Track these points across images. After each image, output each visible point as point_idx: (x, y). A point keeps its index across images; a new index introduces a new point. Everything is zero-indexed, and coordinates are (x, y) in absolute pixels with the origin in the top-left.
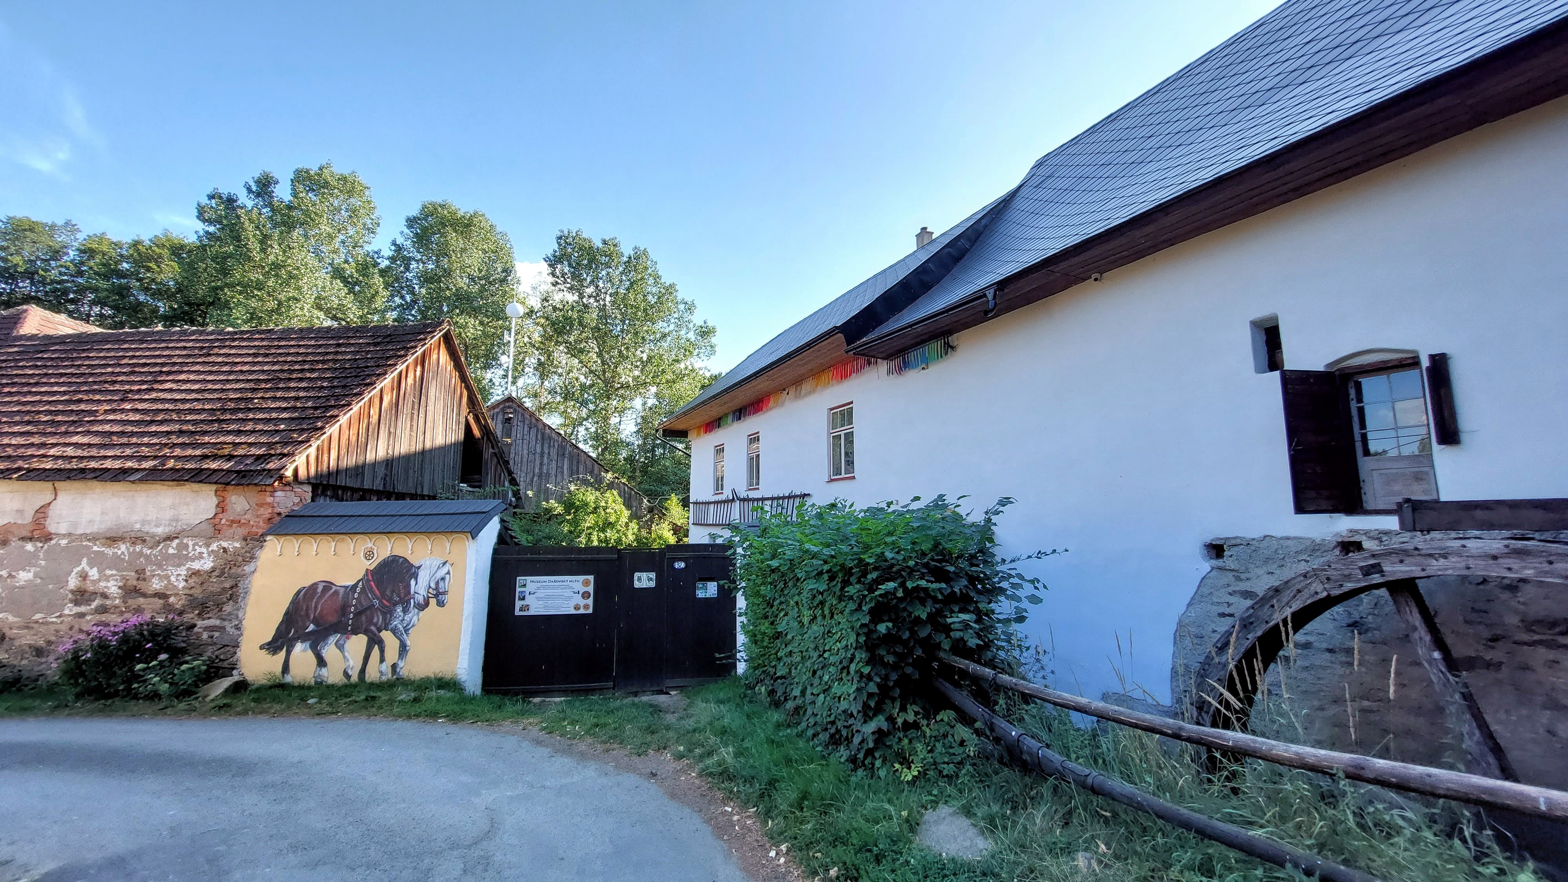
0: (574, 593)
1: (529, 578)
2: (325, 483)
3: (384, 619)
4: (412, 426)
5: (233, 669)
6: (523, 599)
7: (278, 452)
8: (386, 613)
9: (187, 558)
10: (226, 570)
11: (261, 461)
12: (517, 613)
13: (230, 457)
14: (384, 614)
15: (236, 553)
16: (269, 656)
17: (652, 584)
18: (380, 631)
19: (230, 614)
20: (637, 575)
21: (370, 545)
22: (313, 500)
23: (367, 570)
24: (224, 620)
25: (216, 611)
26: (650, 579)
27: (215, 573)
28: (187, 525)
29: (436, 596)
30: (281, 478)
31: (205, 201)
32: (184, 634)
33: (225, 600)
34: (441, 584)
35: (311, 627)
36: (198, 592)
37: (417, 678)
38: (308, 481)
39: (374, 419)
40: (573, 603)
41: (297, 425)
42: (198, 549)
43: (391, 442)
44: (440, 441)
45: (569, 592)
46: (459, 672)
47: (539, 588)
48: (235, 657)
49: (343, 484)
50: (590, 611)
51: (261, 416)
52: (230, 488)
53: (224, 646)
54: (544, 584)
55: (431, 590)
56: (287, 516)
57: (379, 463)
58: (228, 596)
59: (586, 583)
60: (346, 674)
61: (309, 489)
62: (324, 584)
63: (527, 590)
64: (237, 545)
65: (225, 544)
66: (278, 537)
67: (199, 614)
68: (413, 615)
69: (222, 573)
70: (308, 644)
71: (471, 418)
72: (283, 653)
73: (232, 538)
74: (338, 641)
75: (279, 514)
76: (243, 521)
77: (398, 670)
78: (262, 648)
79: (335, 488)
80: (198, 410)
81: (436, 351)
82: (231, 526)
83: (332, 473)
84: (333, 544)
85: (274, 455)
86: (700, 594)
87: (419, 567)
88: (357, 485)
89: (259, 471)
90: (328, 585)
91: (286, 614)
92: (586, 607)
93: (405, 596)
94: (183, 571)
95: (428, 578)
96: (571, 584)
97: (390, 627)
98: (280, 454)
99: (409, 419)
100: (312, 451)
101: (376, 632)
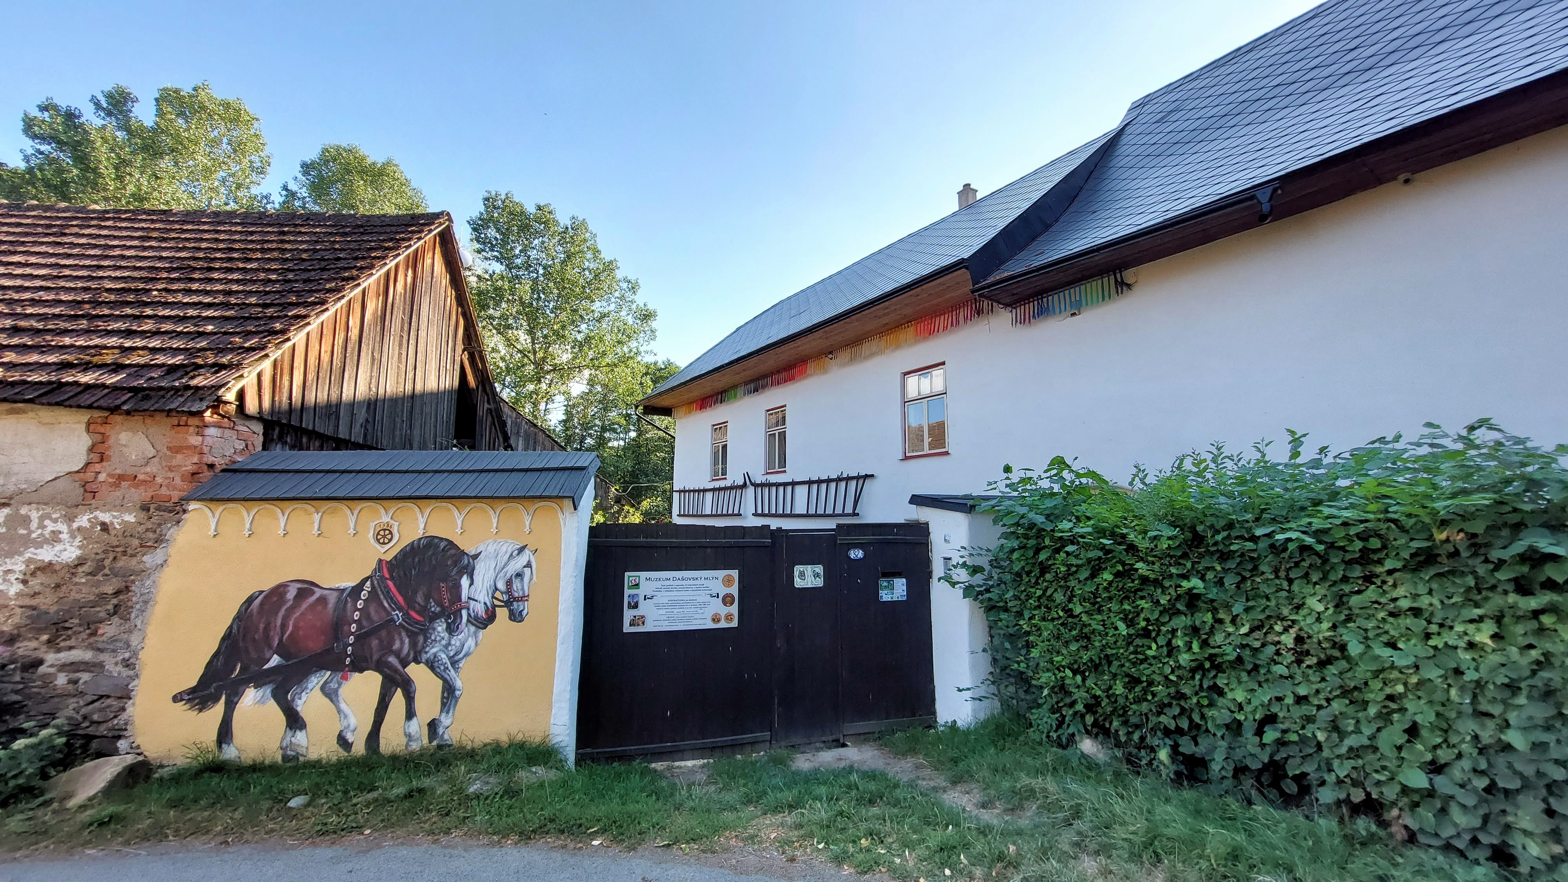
0: (712, 596)
1: (643, 575)
2: (284, 421)
3: (413, 644)
4: (400, 354)
5: (119, 737)
6: (636, 606)
7: (211, 361)
8: (417, 634)
9: (27, 542)
10: (107, 562)
11: (179, 374)
12: (627, 628)
13: (117, 367)
14: (412, 635)
15: (127, 532)
16: (193, 713)
17: (819, 583)
18: (405, 664)
19: (113, 640)
20: (798, 569)
21: (385, 519)
22: (265, 447)
23: (380, 561)
24: (101, 650)
25: (84, 636)
26: (816, 575)
27: (86, 568)
28: (26, 482)
29: (508, 604)
30: (219, 402)
31: (35, 113)
32: (17, 678)
33: (103, 615)
34: (516, 585)
35: (275, 660)
36: (48, 601)
37: (478, 744)
38: (260, 418)
39: (354, 333)
40: (709, 613)
41: (236, 326)
42: (50, 526)
43: (374, 374)
44: (432, 384)
45: (703, 597)
46: (554, 730)
47: (658, 590)
48: (124, 716)
49: (310, 428)
50: (735, 624)
51: (167, 312)
52: (118, 418)
53: (101, 697)
54: (668, 583)
55: (498, 595)
56: (223, 471)
57: (359, 403)
58: (110, 607)
59: (728, 582)
60: (343, 742)
61: (259, 428)
62: (299, 585)
63: (641, 592)
64: (130, 518)
65: (105, 517)
66: (212, 505)
67: (49, 641)
68: (466, 637)
69: (99, 567)
70: (268, 690)
71: (465, 357)
72: (219, 708)
73: (121, 507)
74: (326, 683)
75: (211, 466)
76: (141, 477)
77: (441, 731)
78: (176, 699)
79: (300, 431)
80: (47, 301)
81: (430, 254)
82: (116, 485)
83: (295, 410)
84: (317, 517)
85: (201, 367)
86: (885, 596)
87: (476, 557)
88: (329, 432)
89: (176, 390)
90: (306, 588)
91: (228, 637)
92: (729, 618)
93: (452, 603)
94: (18, 565)
95: (491, 574)
96: (706, 583)
97: (424, 657)
98: (214, 365)
99: (397, 343)
100: (266, 366)
101: (400, 667)
